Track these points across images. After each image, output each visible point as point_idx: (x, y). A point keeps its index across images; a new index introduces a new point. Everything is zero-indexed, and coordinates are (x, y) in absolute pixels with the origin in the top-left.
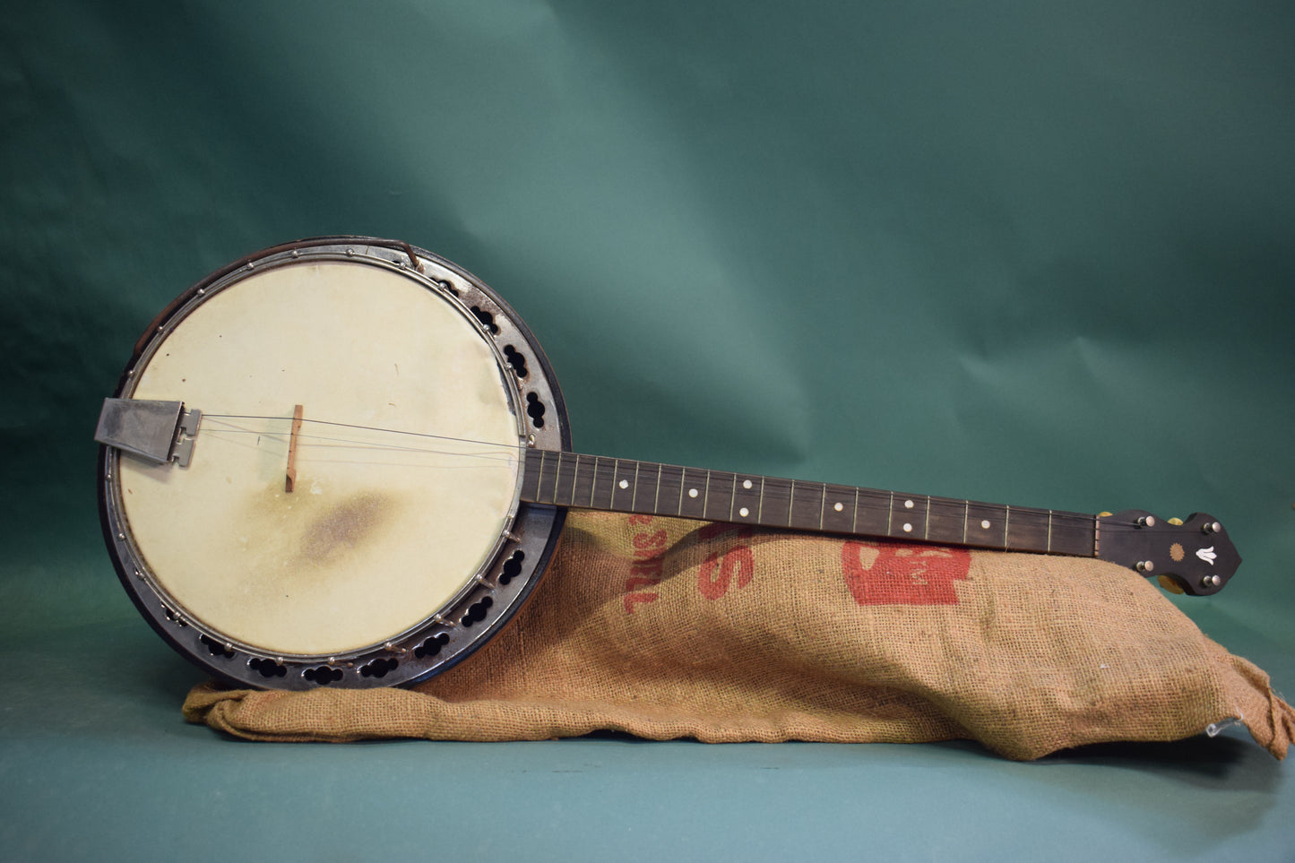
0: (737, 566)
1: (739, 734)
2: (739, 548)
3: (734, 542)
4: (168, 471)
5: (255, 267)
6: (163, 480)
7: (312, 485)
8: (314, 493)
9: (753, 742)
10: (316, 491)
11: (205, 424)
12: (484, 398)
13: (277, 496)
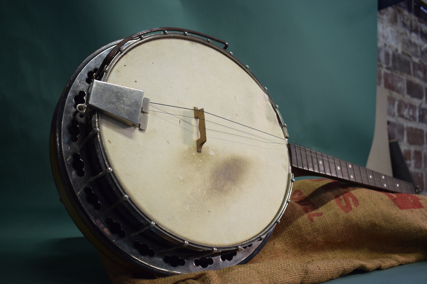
0: (350, 199)
1: (390, 264)
2: (346, 192)
3: (342, 190)
4: (132, 132)
5: (168, 33)
6: (130, 137)
7: (210, 150)
8: (211, 154)
9: (393, 267)
10: (212, 153)
11: (151, 108)
12: (269, 119)
13: (194, 154)
